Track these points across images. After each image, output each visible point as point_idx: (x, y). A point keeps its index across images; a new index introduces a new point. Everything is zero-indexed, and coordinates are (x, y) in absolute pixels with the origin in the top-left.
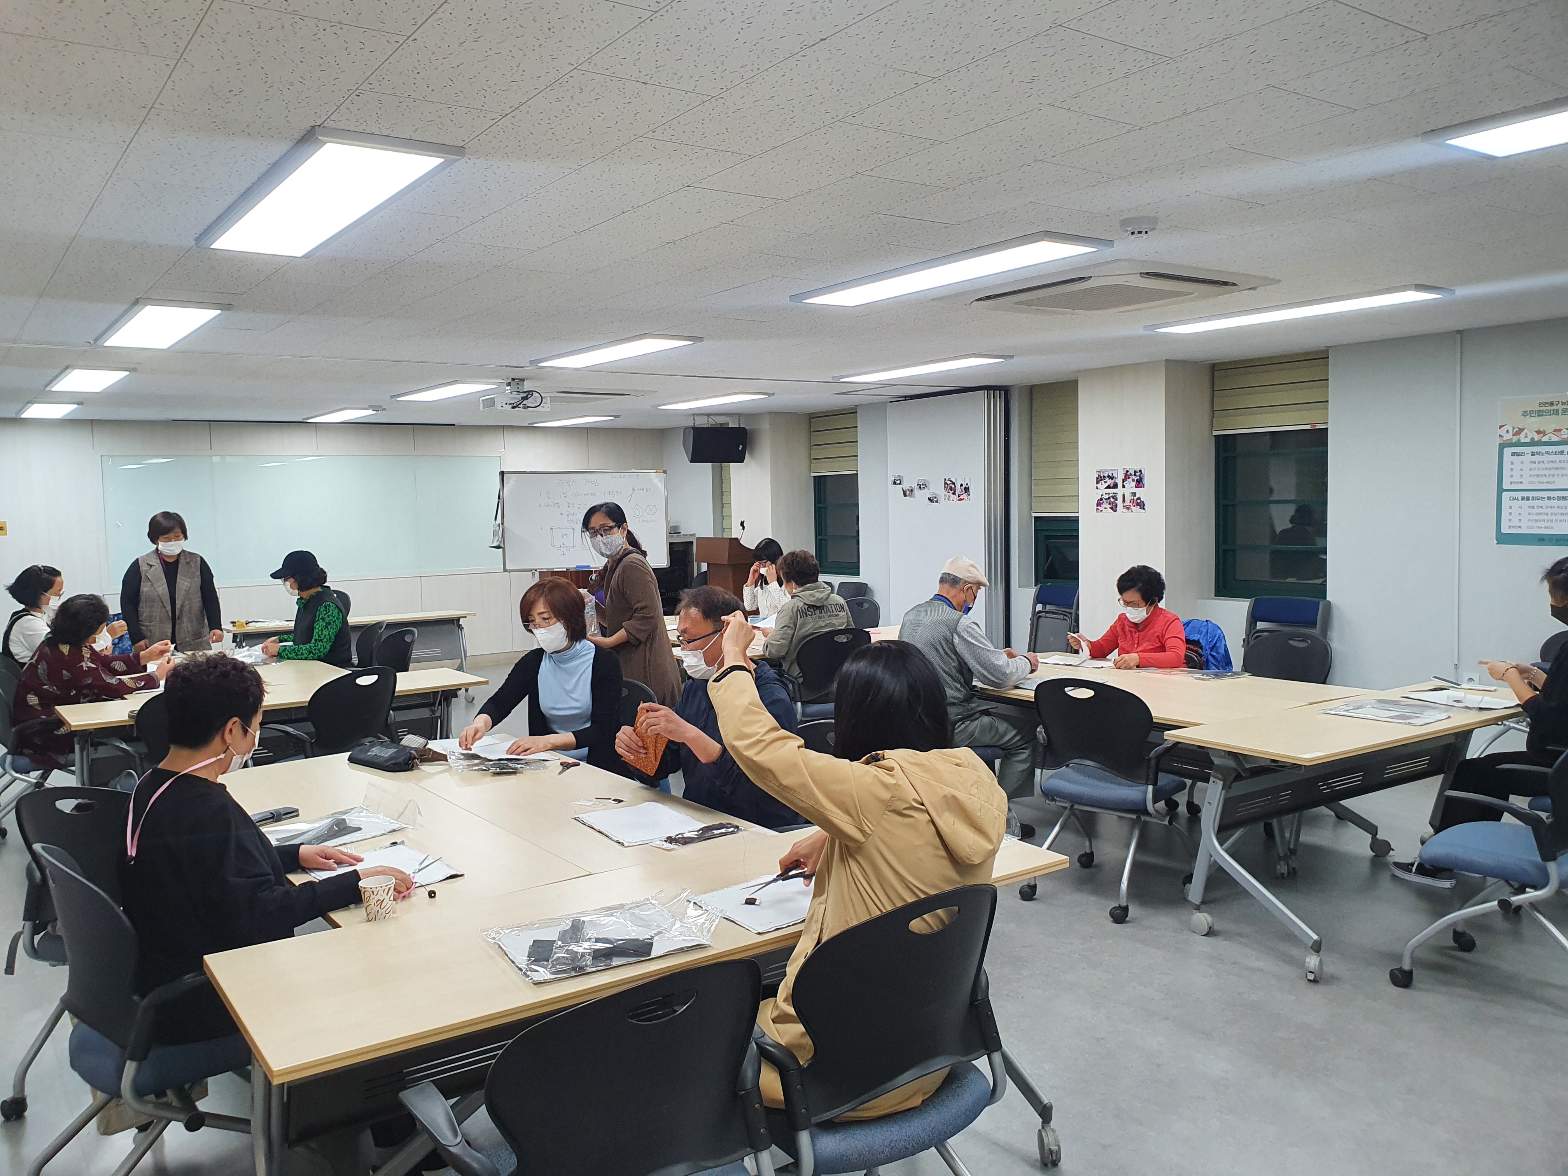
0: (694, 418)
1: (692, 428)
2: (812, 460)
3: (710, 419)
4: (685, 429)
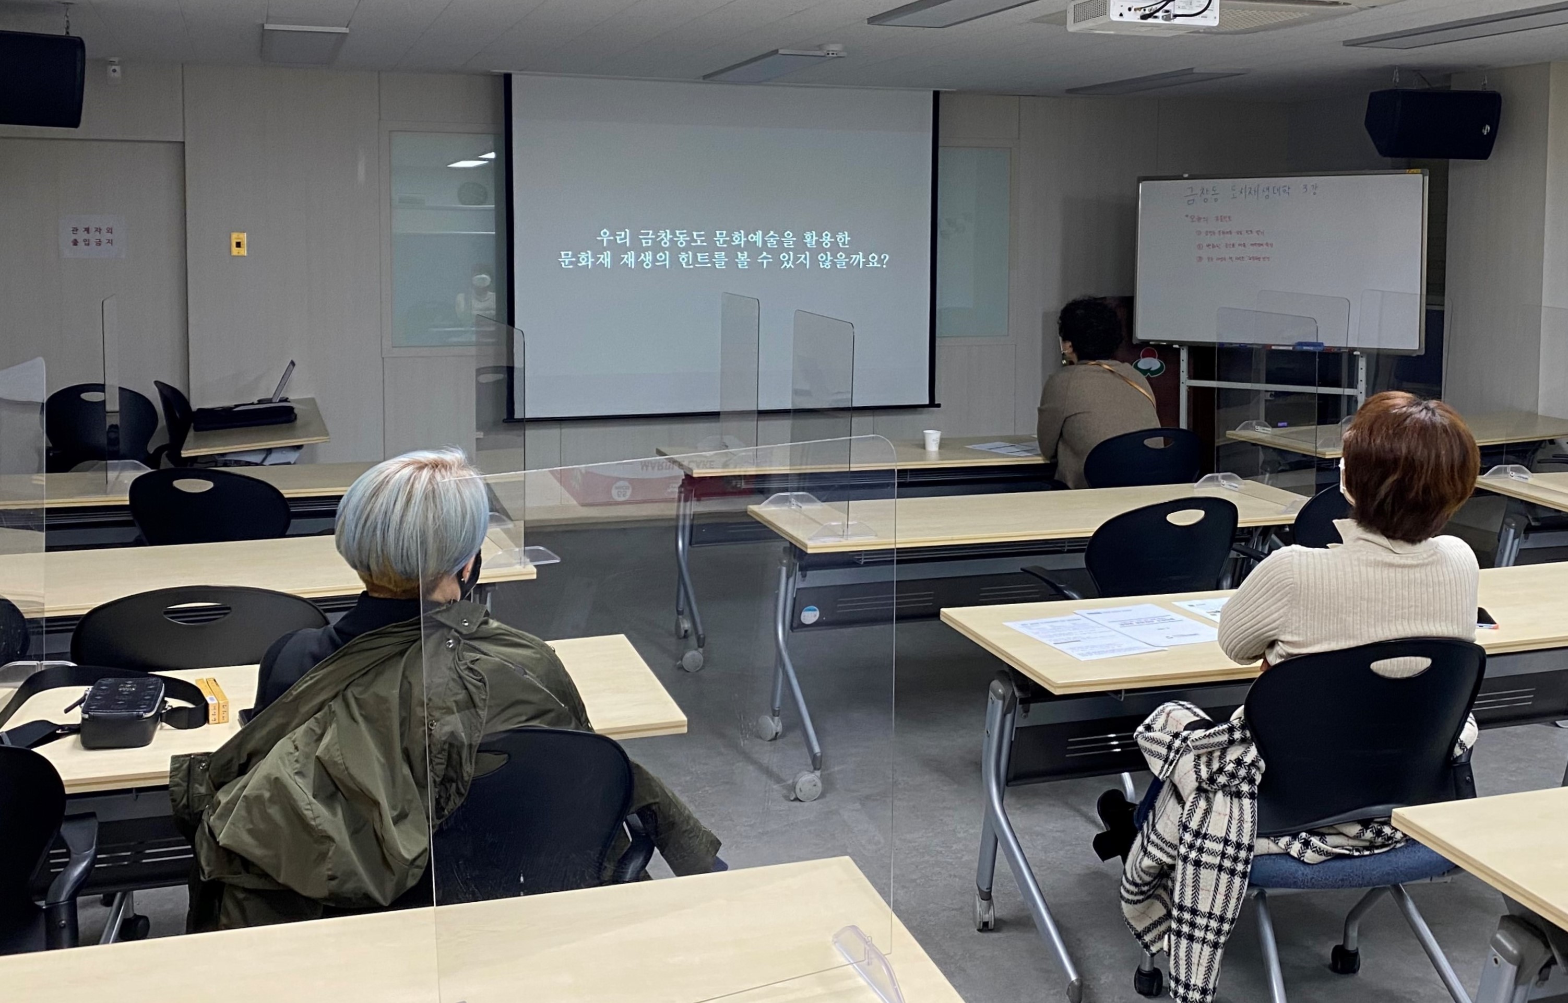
3: (1418, 76)
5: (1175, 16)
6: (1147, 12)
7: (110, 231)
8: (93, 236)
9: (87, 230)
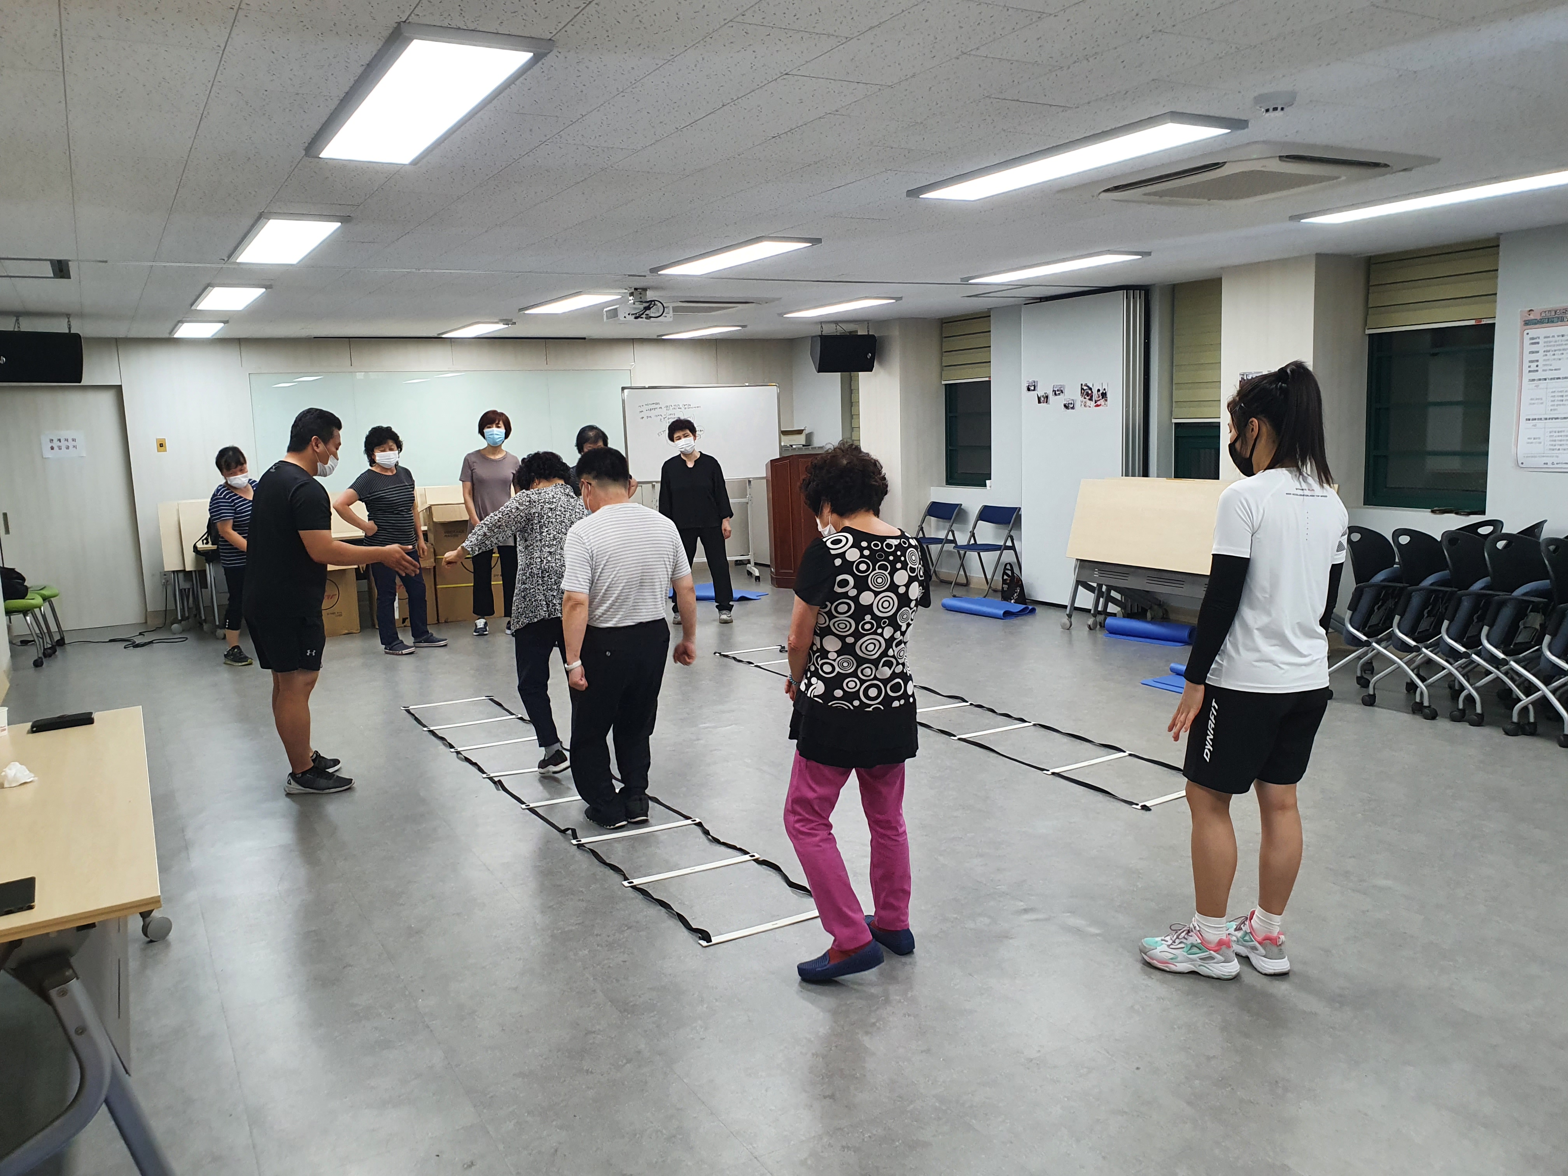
0: (822, 326)
1: (820, 336)
2: (943, 367)
3: (838, 326)
4: (813, 337)
5: (651, 317)
6: (637, 315)
7: (74, 440)
8: (63, 444)
9: (60, 440)
